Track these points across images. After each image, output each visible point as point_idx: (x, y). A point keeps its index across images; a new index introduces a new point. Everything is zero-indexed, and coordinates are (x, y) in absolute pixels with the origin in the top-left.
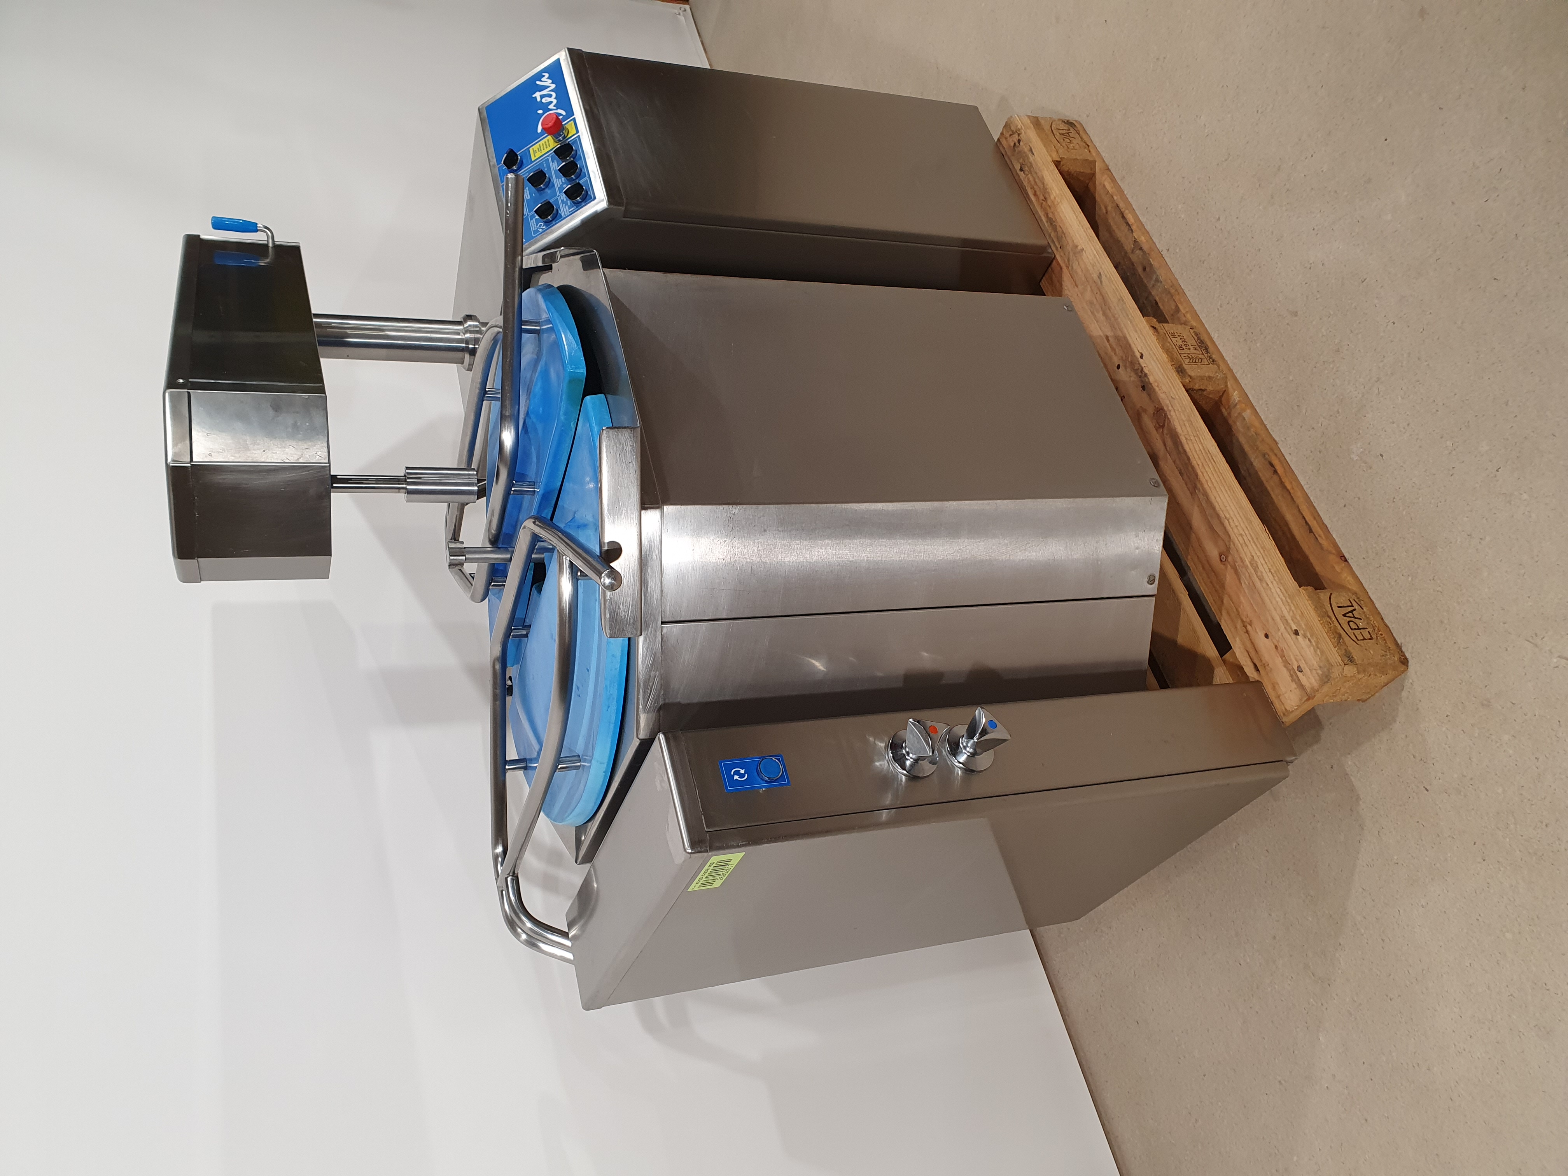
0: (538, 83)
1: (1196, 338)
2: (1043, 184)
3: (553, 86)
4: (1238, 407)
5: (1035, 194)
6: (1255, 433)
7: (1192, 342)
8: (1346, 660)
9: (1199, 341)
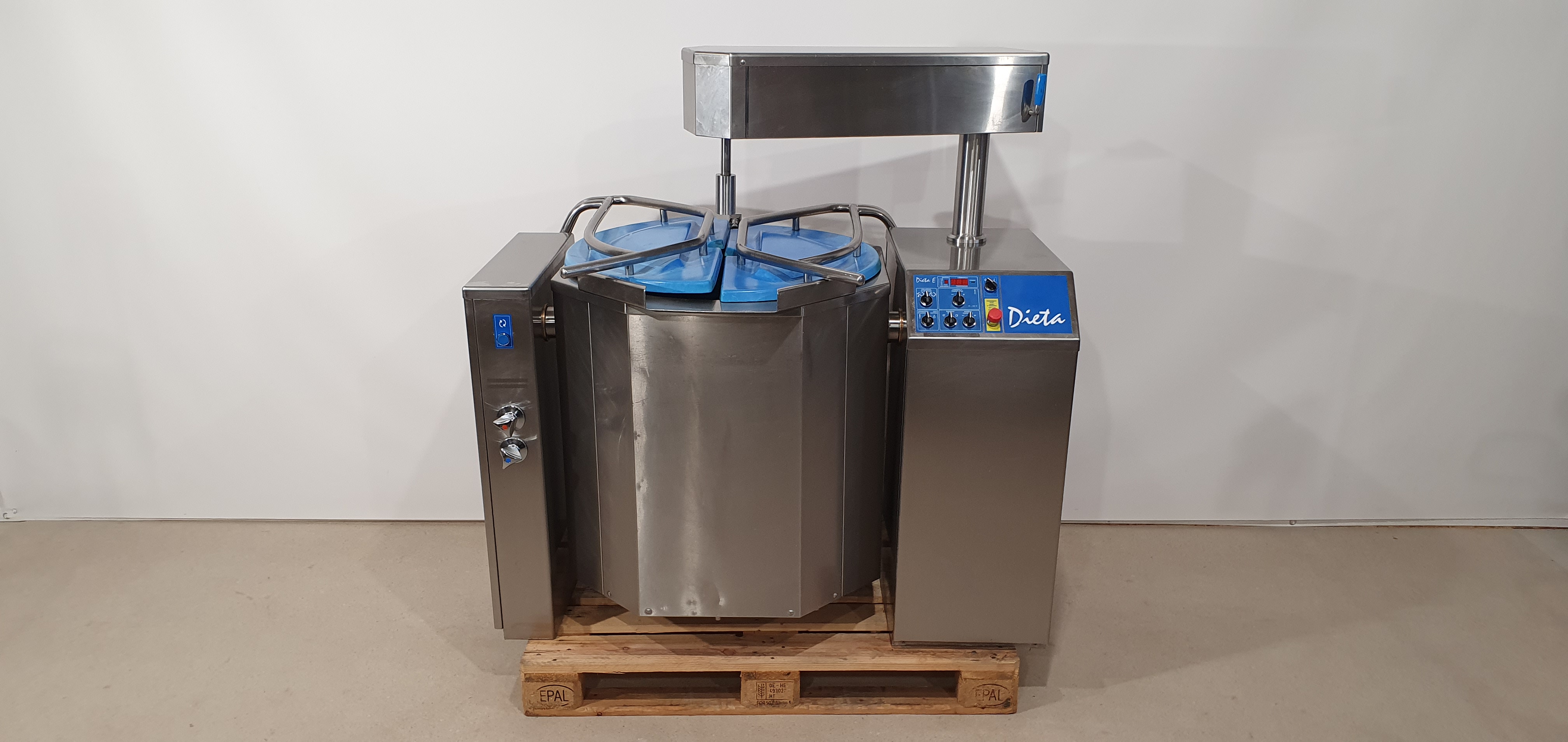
0: (1059, 315)
1: (781, 701)
2: (945, 658)
3: (1046, 324)
4: (725, 705)
5: (946, 652)
6: (702, 706)
7: (778, 698)
8: (527, 676)
9: (780, 703)
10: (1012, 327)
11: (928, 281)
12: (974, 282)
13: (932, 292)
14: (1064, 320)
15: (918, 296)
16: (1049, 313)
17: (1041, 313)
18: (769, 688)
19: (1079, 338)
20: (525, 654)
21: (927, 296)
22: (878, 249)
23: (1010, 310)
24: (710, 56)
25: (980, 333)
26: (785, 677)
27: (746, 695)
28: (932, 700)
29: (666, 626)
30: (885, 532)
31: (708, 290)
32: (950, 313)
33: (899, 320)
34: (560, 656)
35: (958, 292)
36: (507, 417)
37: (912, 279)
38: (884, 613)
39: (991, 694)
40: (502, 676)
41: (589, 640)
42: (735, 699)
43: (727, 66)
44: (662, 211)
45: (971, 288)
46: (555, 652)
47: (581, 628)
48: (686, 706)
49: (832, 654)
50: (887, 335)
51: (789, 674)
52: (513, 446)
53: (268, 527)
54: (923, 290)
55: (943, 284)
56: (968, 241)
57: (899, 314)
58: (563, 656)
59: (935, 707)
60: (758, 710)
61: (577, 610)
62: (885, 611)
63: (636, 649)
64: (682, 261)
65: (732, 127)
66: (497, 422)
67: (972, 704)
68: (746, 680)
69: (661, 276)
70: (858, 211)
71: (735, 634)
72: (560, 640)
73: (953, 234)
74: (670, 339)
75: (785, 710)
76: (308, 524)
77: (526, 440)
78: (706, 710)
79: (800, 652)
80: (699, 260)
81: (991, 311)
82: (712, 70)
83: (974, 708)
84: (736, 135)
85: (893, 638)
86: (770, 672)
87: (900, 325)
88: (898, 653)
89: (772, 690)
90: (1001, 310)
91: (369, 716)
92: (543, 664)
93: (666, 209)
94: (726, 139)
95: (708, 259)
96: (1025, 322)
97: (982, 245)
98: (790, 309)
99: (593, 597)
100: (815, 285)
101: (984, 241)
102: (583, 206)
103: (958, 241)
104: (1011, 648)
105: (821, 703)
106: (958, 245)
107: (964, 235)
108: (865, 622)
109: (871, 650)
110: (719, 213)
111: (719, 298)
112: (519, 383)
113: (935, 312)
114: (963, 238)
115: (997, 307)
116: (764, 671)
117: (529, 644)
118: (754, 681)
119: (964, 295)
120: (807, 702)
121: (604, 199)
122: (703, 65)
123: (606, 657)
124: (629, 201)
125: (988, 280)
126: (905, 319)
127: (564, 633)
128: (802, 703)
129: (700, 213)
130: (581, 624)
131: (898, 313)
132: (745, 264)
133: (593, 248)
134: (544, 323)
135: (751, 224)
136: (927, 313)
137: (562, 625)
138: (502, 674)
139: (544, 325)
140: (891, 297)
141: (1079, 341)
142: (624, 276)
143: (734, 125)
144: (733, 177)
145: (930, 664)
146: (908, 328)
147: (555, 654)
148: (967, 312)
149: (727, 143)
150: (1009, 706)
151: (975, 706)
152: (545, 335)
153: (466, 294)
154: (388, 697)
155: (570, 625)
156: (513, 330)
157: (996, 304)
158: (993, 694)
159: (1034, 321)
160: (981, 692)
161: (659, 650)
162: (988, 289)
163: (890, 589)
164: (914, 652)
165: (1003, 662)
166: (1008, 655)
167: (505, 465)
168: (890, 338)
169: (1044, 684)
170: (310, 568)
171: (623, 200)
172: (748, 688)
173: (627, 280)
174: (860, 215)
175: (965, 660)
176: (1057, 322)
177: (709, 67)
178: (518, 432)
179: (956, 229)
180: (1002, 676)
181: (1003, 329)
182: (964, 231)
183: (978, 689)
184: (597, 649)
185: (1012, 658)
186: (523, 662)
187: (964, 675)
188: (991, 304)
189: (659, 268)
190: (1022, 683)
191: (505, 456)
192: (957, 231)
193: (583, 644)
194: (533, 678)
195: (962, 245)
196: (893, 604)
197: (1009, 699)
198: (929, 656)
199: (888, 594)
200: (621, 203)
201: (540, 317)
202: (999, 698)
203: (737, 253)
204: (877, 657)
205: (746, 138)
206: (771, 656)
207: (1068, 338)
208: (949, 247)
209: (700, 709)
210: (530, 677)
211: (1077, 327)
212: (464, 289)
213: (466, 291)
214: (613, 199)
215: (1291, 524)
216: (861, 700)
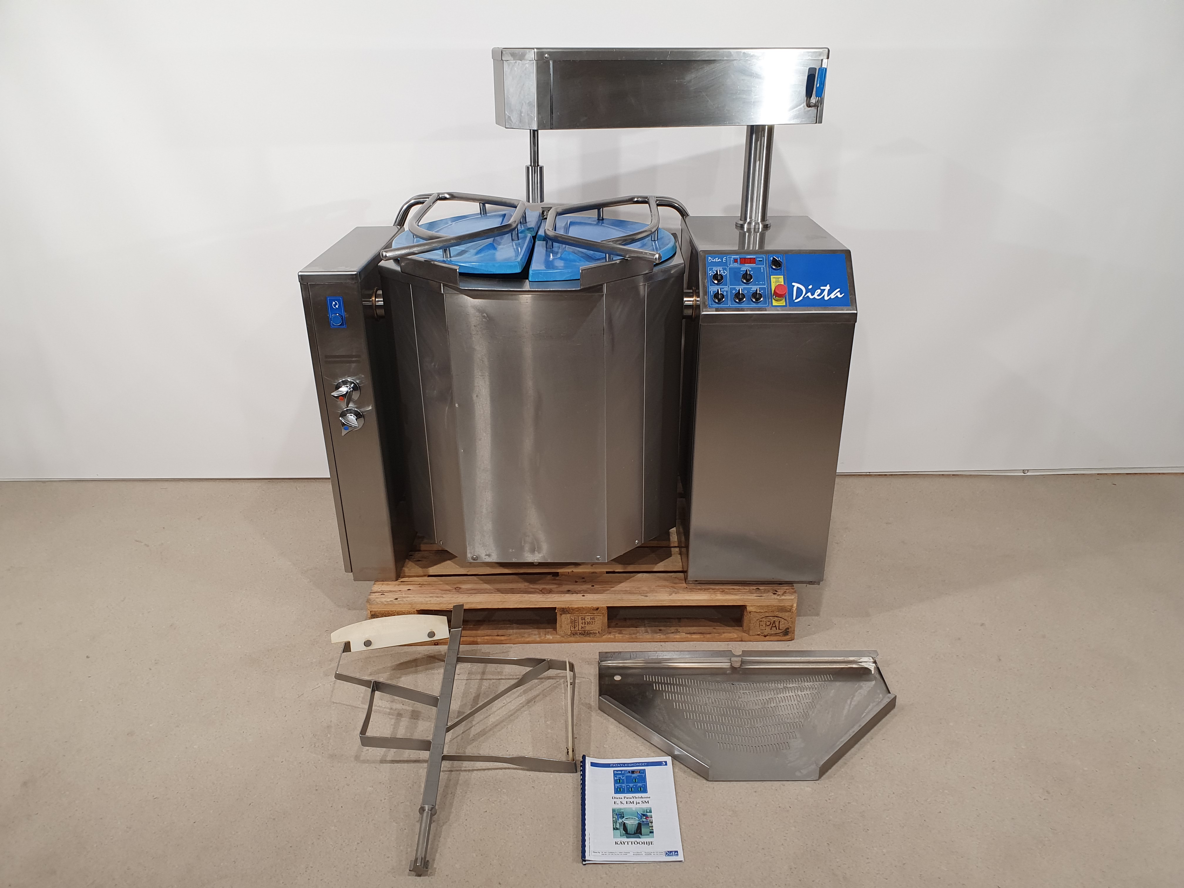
0: (838, 289)
1: (591, 632)
2: (732, 594)
3: (826, 298)
4: (544, 635)
5: (733, 589)
6: (524, 636)
7: (588, 628)
8: (373, 613)
9: (590, 633)
10: (796, 301)
11: (719, 260)
12: (761, 261)
13: (723, 271)
14: (843, 294)
15: (710, 275)
16: (829, 288)
17: (822, 288)
18: (580, 621)
19: (857, 311)
20: (371, 594)
21: (719, 274)
22: (675, 235)
23: (794, 286)
24: (516, 52)
25: (766, 308)
26: (595, 612)
27: (561, 627)
28: (721, 629)
29: (493, 568)
30: (680, 485)
31: (518, 270)
32: (739, 289)
33: (693, 298)
34: (402, 596)
35: (747, 270)
36: (344, 389)
37: (705, 259)
38: (680, 556)
39: (773, 625)
40: (354, 611)
41: (426, 581)
42: (552, 630)
43: (533, 60)
44: (481, 204)
45: (760, 266)
46: (397, 592)
47: (420, 571)
48: (511, 636)
49: (635, 592)
50: (682, 312)
51: (597, 609)
52: (351, 415)
53: (166, 485)
54: (715, 269)
55: (733, 263)
56: (755, 226)
57: (692, 293)
58: (404, 596)
59: (723, 636)
60: (572, 639)
61: (418, 555)
62: (680, 554)
63: (466, 589)
64: (495, 244)
65: (538, 118)
66: (335, 394)
67: (757, 633)
68: (561, 615)
69: (475, 258)
70: (656, 202)
71: (551, 576)
72: (401, 582)
73: (741, 220)
74: (484, 316)
75: (595, 639)
76: (200, 482)
77: (362, 410)
78: (528, 640)
79: (608, 590)
80: (511, 244)
81: (776, 287)
82: (519, 64)
83: (758, 636)
84: (542, 125)
85: (687, 578)
86: (582, 607)
87: (694, 302)
88: (692, 590)
89: (583, 623)
90: (786, 285)
91: (240, 647)
92: (386, 603)
93: (484, 202)
94: (533, 130)
95: (519, 243)
96: (808, 296)
97: (767, 230)
98: (594, 287)
99: (431, 544)
100: (616, 263)
101: (769, 226)
102: (412, 201)
103: (746, 226)
104: (790, 585)
105: (626, 633)
106: (745, 230)
107: (750, 221)
108: (663, 563)
109: (668, 588)
110: (529, 201)
111: (527, 278)
112: (354, 359)
113: (725, 289)
114: (750, 223)
115: (783, 283)
116: (576, 606)
117: (375, 585)
118: (569, 615)
119: (752, 272)
120: (614, 632)
121: (431, 195)
122: (511, 61)
123: (440, 596)
124: (453, 197)
125: (774, 258)
126: (698, 296)
127: (406, 574)
128: (610, 633)
129: (513, 204)
130: (421, 567)
131: (691, 291)
132: (553, 248)
133: (417, 236)
134: (374, 304)
135: (559, 214)
136: (718, 290)
137: (404, 568)
138: (355, 609)
139: (374, 307)
140: (686, 276)
141: (857, 313)
142: (442, 259)
143: (540, 117)
144: (541, 167)
145: (719, 600)
146: (701, 305)
147: (397, 593)
148: (754, 288)
149: (534, 135)
150: (788, 634)
151: (758, 635)
152: (376, 315)
153: (302, 279)
154: (257, 631)
155: (411, 568)
156: (345, 311)
157: (781, 280)
158: (774, 624)
159: (816, 296)
160: (764, 623)
161: (486, 589)
162: (774, 267)
163: (684, 535)
164: (705, 589)
165: (783, 597)
166: (787, 591)
167: (344, 432)
168: (684, 314)
169: (818, 615)
170: (199, 519)
171: (447, 196)
172: (563, 621)
173: (444, 262)
174: (658, 205)
175: (749, 596)
176: (837, 296)
177: (516, 62)
178: (355, 402)
179: (743, 216)
180: (783, 609)
181: (788, 304)
182: (751, 218)
183: (761, 620)
184: (434, 589)
185: (792, 593)
186: (368, 601)
187: (749, 609)
188: (777, 280)
189: (473, 251)
190: (799, 615)
191: (343, 424)
192: (745, 218)
193: (421, 585)
194: (377, 614)
195: (749, 230)
196: (687, 547)
197: (788, 629)
198: (718, 592)
199: (683, 539)
200: (445, 199)
201: (371, 300)
202: (779, 628)
203: (546, 238)
204: (674, 594)
205: (551, 129)
206: (582, 594)
207: (846, 310)
208: (737, 232)
209: (523, 639)
210: (375, 614)
211: (854, 301)
212: (300, 274)
213: (301, 276)
214: (438, 196)
215: (1024, 473)
216: (660, 630)
